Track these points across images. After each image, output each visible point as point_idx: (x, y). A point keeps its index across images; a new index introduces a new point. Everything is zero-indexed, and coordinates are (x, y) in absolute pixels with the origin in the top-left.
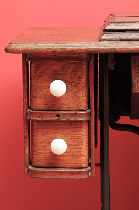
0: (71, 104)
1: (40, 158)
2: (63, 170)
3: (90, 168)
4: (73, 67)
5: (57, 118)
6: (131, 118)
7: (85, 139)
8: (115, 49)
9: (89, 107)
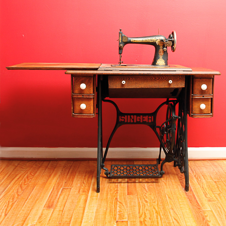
0: (88, 92)
1: (77, 110)
2: (85, 115)
3: (94, 114)
4: (88, 79)
5: (83, 97)
6: (110, 98)
7: (92, 104)
8: (103, 73)
9: (94, 93)
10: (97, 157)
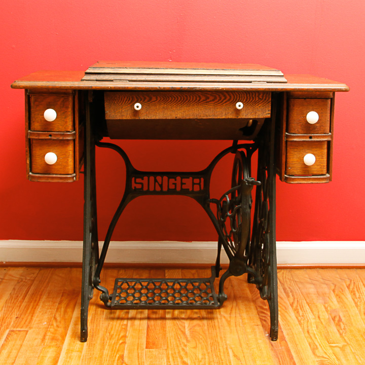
0: (61, 127)
1: (37, 166)
2: (54, 176)
3: (75, 174)
4: (62, 99)
5: (50, 137)
7: (71, 153)
8: (92, 87)
9: (74, 129)
10: (82, 261)
